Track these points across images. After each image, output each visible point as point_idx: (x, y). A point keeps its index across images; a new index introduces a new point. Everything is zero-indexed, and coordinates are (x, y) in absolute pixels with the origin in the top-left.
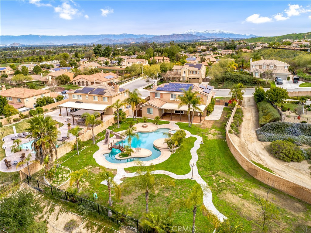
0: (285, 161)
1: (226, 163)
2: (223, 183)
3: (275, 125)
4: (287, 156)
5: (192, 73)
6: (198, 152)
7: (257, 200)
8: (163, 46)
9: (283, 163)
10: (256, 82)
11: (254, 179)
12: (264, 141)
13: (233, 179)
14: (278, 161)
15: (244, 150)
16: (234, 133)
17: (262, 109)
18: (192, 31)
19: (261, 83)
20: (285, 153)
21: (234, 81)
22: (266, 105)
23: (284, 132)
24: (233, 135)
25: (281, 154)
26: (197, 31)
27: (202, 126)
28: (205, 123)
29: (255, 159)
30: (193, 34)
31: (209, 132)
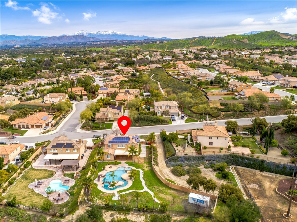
0: (179, 176)
1: (156, 182)
2: (157, 190)
3: (173, 158)
4: (180, 174)
5: (116, 114)
6: (143, 178)
7: (170, 194)
8: (57, 53)
9: (178, 177)
10: (160, 121)
11: (168, 187)
12: (170, 167)
13: (161, 188)
14: (176, 177)
15: (162, 174)
16: (156, 165)
17: (167, 147)
18: (84, 32)
19: (163, 121)
20: (178, 173)
21: (146, 120)
22: (168, 144)
23: (178, 161)
24: (156, 166)
25: (177, 173)
26: (89, 32)
27: (139, 162)
28: (140, 160)
29: (167, 177)
30: (85, 35)
31: (144, 166)
